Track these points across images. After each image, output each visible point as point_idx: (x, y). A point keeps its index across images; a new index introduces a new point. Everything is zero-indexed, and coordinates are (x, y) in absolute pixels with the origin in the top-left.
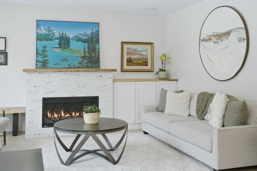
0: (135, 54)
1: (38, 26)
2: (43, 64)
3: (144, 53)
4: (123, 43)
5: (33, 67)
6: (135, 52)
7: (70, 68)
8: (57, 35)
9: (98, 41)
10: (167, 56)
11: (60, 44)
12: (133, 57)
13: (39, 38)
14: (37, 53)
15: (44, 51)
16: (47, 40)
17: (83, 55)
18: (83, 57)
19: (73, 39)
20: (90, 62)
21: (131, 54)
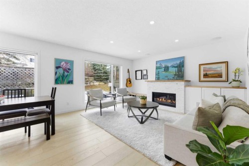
0: (210, 71)
1: (157, 63)
2: (158, 79)
3: (219, 69)
4: (200, 65)
5: (154, 79)
6: (210, 69)
7: (169, 80)
8: (164, 66)
9: (183, 66)
10: (240, 69)
11: (164, 70)
12: (208, 73)
13: (157, 68)
15: (158, 73)
16: (159, 68)
17: (175, 73)
18: (175, 75)
19: (171, 67)
20: (179, 77)
21: (207, 71)
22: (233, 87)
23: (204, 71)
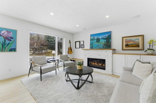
0: (130, 42)
1: (91, 36)
2: (92, 48)
3: (137, 41)
4: (123, 38)
5: (89, 48)
7: (100, 49)
8: (96, 38)
9: (110, 38)
10: (154, 41)
11: (97, 41)
13: (91, 40)
14: (90, 44)
15: (92, 44)
16: (93, 40)
17: (104, 44)
18: (104, 45)
19: (101, 39)
20: (107, 46)
21: (128, 42)
22: (148, 54)
23: (126, 42)
